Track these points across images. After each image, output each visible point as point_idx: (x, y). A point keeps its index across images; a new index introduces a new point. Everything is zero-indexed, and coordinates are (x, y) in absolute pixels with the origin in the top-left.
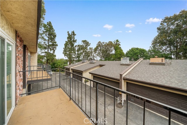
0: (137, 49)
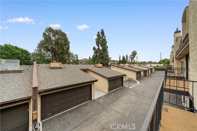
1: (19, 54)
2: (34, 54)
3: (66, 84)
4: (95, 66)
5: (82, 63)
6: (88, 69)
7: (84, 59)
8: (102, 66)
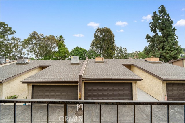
0: (80, 48)
1: (81, 52)
2: (89, 52)
3: (102, 77)
4: (147, 61)
5: (134, 57)
6: (133, 64)
7: (136, 52)
8: (159, 61)
